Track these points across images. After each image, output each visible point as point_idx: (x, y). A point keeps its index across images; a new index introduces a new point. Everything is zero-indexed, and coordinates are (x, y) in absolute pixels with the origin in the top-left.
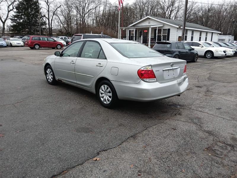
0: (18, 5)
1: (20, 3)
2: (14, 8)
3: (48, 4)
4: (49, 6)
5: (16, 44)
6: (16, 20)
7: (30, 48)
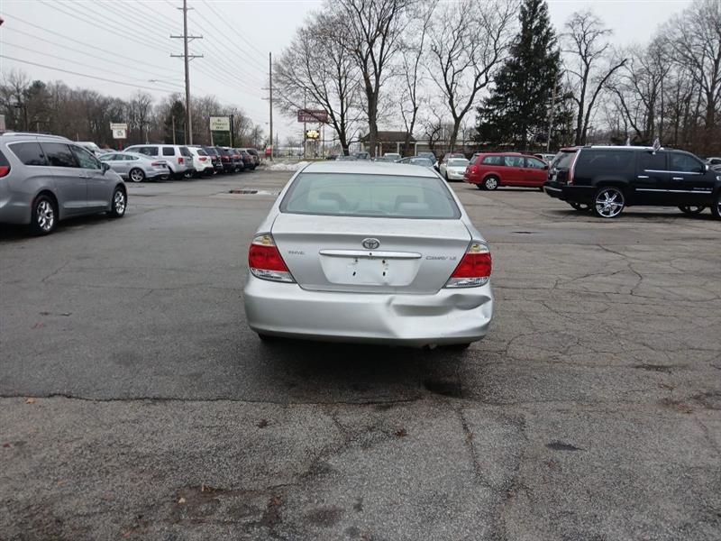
0: (504, 70)
1: (508, 65)
2: (491, 79)
3: (585, 61)
4: (588, 65)
5: (457, 175)
6: (492, 111)
7: (478, 185)
